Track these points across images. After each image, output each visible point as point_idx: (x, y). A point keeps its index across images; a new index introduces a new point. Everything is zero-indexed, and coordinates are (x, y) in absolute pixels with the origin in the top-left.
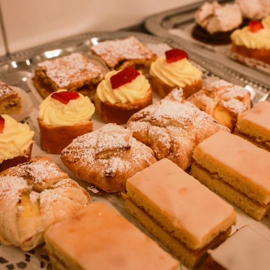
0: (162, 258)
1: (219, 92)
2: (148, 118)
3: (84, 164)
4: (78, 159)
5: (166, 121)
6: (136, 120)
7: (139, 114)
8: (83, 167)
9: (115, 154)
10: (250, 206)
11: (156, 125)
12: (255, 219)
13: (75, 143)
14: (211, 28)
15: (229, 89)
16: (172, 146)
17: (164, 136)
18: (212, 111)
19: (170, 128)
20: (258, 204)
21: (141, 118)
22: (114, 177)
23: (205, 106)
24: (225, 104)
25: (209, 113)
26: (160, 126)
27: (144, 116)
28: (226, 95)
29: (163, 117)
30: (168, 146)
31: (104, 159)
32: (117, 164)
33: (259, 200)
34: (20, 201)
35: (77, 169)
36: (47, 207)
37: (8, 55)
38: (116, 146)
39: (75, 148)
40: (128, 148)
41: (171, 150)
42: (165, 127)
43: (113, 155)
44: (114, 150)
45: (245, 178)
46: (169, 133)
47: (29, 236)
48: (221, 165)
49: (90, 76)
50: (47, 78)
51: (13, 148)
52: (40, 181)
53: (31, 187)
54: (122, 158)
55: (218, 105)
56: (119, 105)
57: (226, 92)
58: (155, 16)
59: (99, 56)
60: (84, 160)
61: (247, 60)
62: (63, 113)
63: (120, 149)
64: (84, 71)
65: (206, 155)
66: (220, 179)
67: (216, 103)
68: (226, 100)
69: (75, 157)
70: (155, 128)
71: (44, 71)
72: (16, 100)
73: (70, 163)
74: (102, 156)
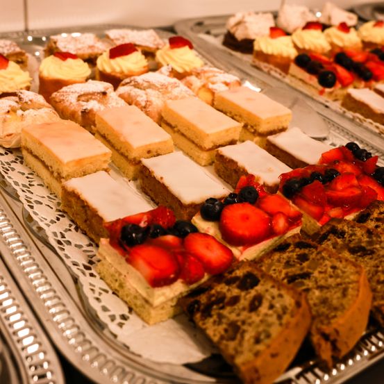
0: (100, 147)
1: (207, 75)
2: (133, 83)
3: (67, 104)
4: (63, 100)
5: (145, 84)
6: (123, 85)
7: (127, 80)
8: (65, 106)
9: (93, 97)
10: (197, 152)
11: (138, 88)
12: (200, 165)
13: (64, 89)
14: (240, 35)
15: (217, 74)
16: (146, 104)
17: (142, 97)
18: (197, 89)
19: (149, 91)
20: (201, 148)
21: (128, 83)
22: (88, 113)
23: (191, 85)
24: (211, 86)
25: (193, 91)
26: (141, 89)
27: (131, 82)
28: (214, 79)
29: (144, 80)
30: (143, 104)
31: (83, 101)
32: (93, 105)
33: (201, 144)
34: (8, 112)
35: (61, 108)
36: (28, 118)
37: (27, 30)
38: (94, 91)
39: (63, 92)
40: (104, 94)
41: (145, 107)
42: (144, 90)
43: (91, 98)
44: (93, 94)
45: (193, 126)
46: (146, 94)
47: (10, 132)
48: (179, 117)
49: (96, 51)
50: (57, 48)
51: (12, 84)
52: (27, 101)
53: (20, 106)
54: (99, 102)
55: (204, 86)
56: (113, 74)
57: (214, 76)
58: (190, 20)
59: (112, 40)
60: (67, 101)
61: (263, 65)
62: (60, 68)
63: (98, 93)
64: (91, 47)
65: (170, 110)
66: (179, 131)
67: (202, 84)
68: (213, 83)
69: (62, 98)
70: (137, 90)
71: (55, 43)
72: (23, 57)
73: (56, 102)
74: (83, 98)
